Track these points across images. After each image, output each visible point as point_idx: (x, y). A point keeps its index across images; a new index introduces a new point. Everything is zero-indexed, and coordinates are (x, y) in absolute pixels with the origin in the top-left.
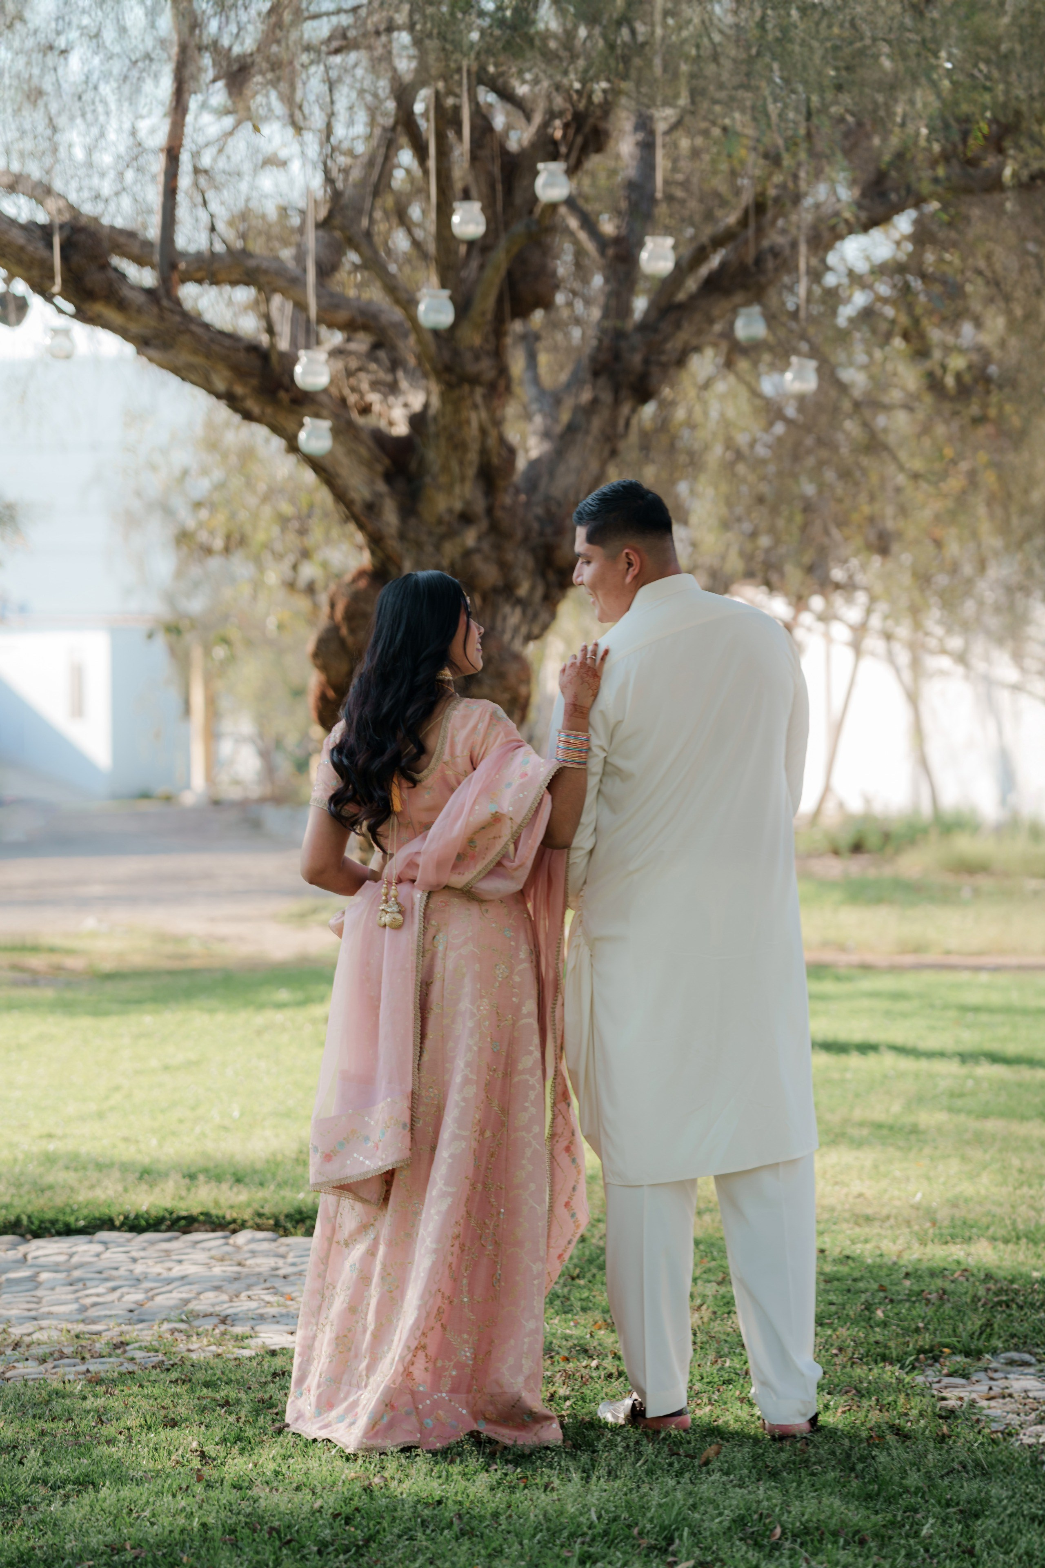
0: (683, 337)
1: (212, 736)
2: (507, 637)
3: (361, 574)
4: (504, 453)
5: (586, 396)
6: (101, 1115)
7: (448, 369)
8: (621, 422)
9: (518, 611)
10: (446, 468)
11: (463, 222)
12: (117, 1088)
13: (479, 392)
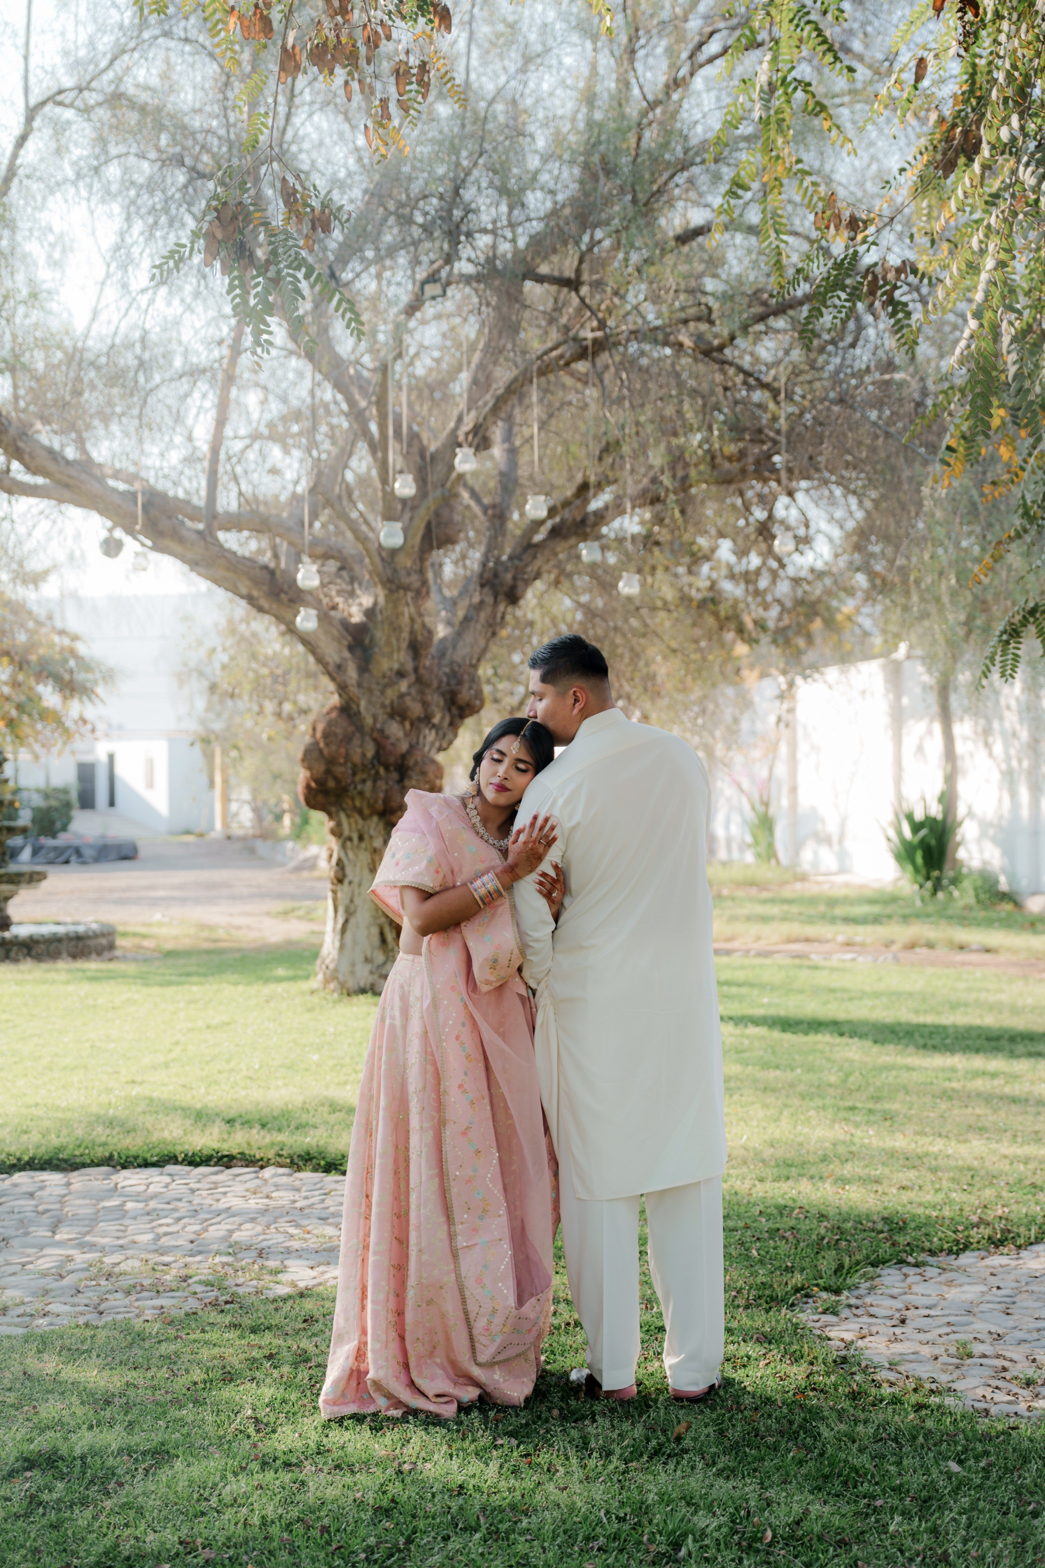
0: (537, 563)
1: (226, 800)
2: (427, 749)
3: (333, 709)
4: (425, 633)
5: (476, 599)
6: (167, 1065)
7: (390, 581)
8: (499, 615)
9: (433, 732)
10: (388, 643)
11: (402, 486)
12: (177, 1043)
13: (410, 595)
